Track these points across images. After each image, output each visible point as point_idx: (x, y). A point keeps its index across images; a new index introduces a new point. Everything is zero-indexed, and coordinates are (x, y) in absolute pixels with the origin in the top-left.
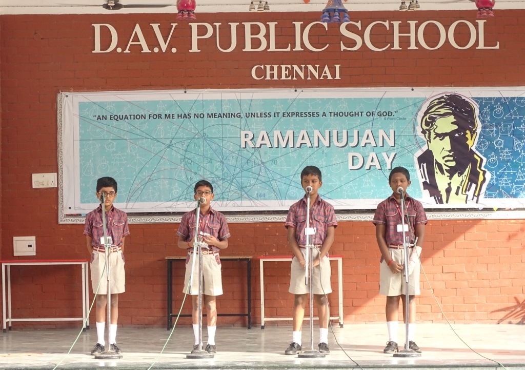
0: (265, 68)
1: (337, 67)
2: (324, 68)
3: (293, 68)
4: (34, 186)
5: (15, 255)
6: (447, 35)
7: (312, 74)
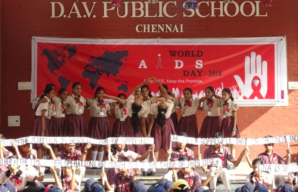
0: (143, 26)
2: (174, 26)
3: (158, 26)
4: (19, 89)
5: (9, 126)
6: (240, 9)
7: (168, 30)
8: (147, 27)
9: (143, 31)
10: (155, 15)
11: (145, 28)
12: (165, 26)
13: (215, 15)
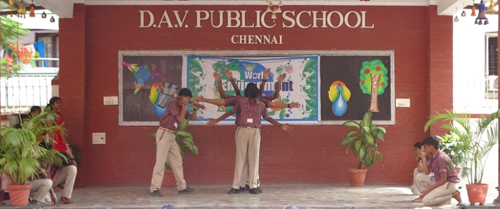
0: (239, 37)
1: (281, 37)
2: (273, 37)
3: (255, 37)
4: (105, 104)
5: (94, 143)
6: (344, 20)
7: (266, 41)
8: (243, 38)
9: (239, 42)
10: (252, 25)
11: (241, 39)
12: (263, 37)
13: (317, 25)
